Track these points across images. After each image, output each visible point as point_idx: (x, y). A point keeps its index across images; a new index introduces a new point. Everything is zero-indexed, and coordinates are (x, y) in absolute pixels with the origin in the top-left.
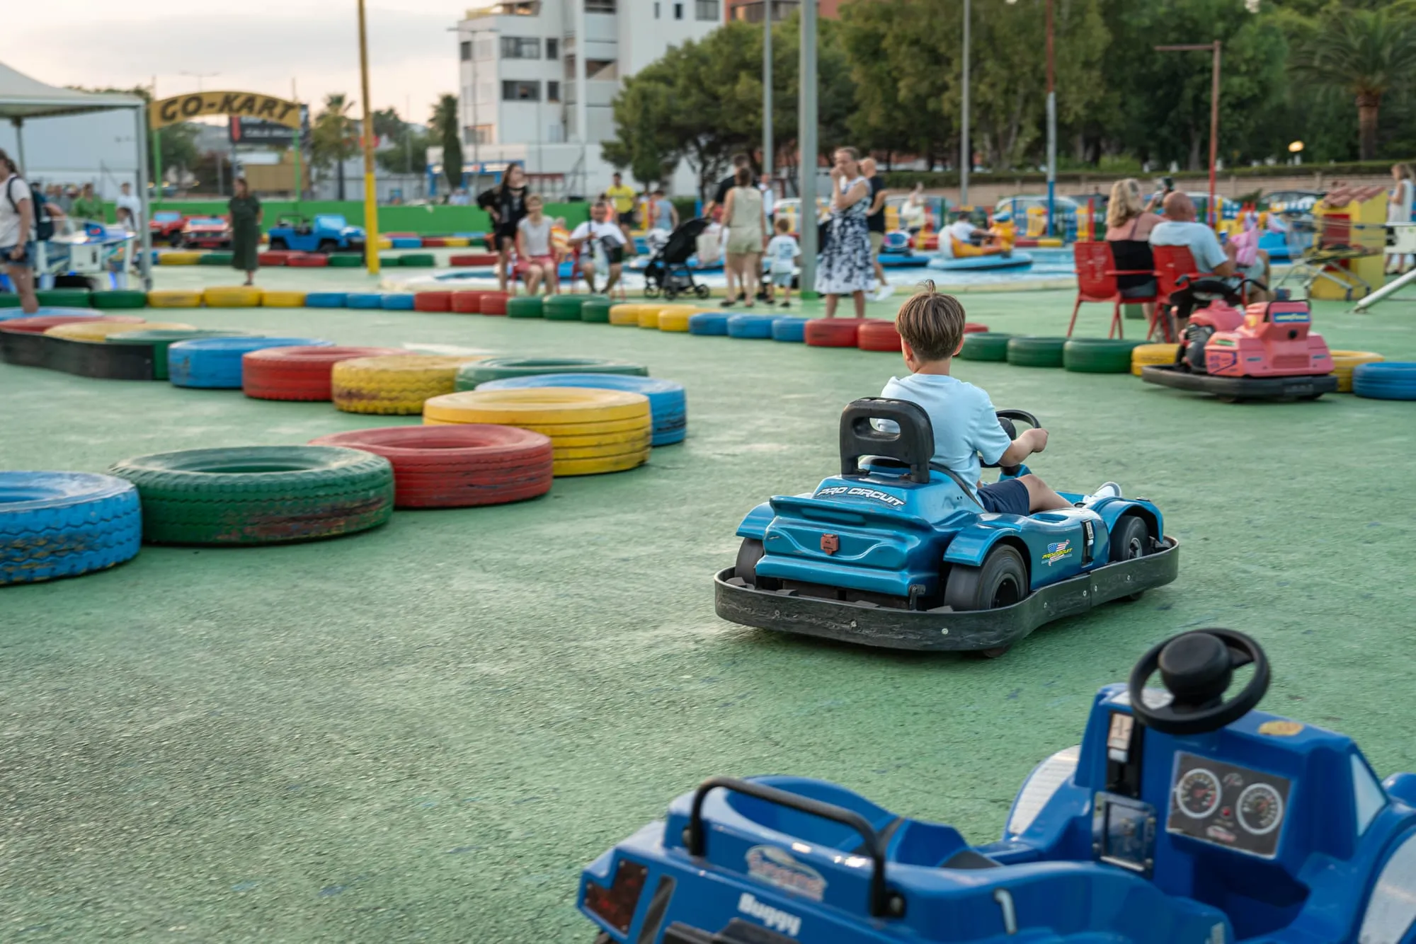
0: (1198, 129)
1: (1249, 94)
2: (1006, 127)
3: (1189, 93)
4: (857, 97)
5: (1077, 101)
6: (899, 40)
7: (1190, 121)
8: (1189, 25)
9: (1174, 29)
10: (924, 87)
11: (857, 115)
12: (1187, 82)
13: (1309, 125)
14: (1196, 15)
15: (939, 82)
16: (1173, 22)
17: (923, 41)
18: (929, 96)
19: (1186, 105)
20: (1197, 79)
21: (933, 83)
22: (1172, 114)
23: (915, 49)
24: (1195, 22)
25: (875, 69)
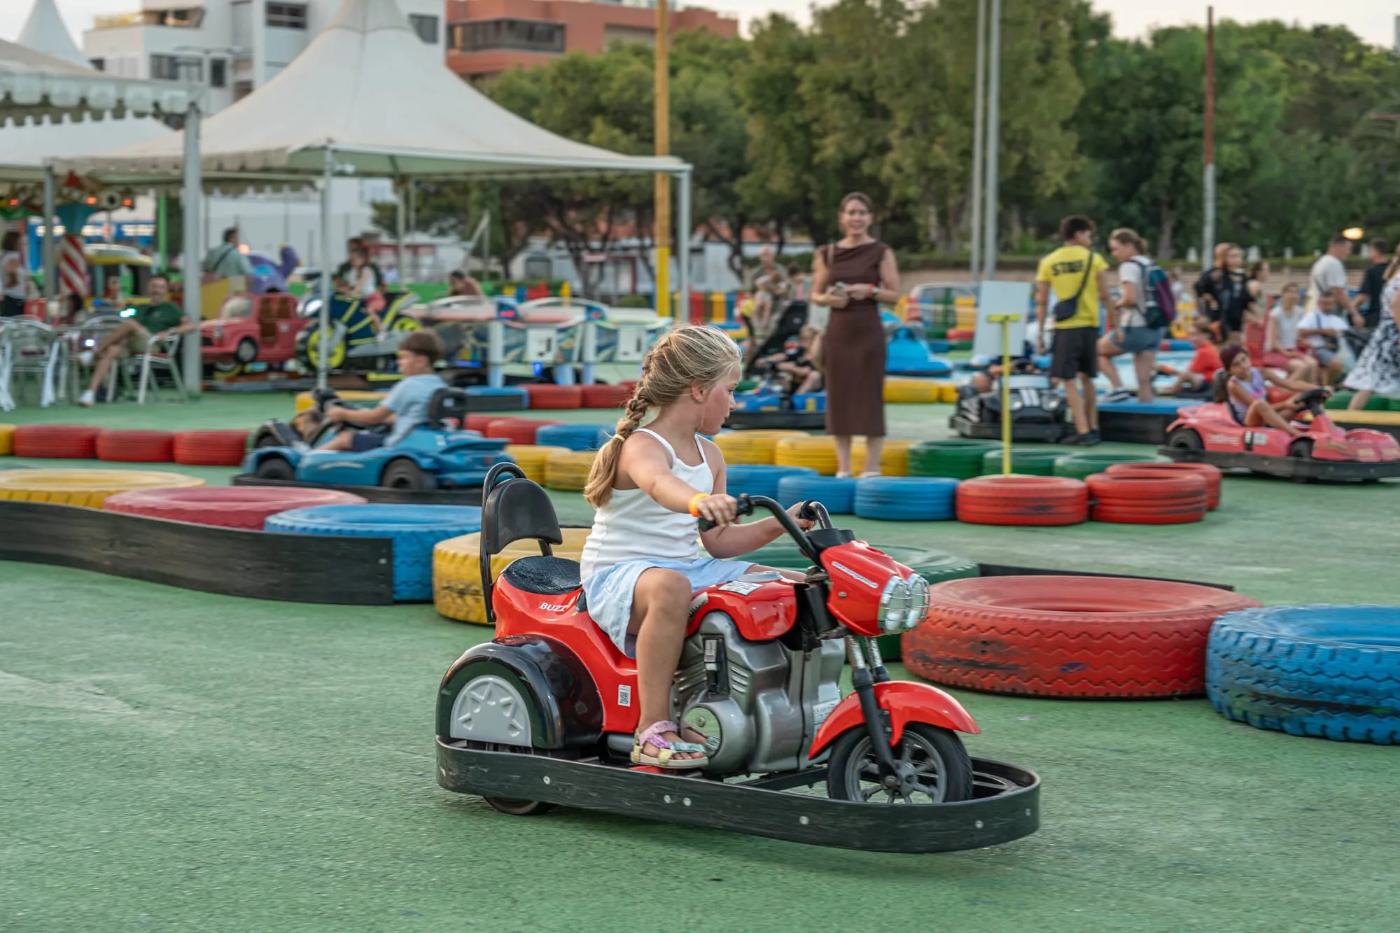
0: (1172, 205)
1: (1238, 165)
2: (959, 198)
3: (1168, 163)
4: (750, 153)
5: (1057, 169)
6: (821, 85)
7: (1164, 196)
8: (1168, 78)
9: (1148, 83)
10: (859, 146)
11: (749, 178)
12: (1165, 149)
13: (1301, 206)
14: (1178, 66)
15: (878, 140)
16: (1147, 74)
17: (855, 86)
18: (864, 156)
19: (1161, 180)
20: (1178, 145)
21: (869, 143)
22: (1144, 188)
23: (845, 98)
24: (1176, 75)
25: (783, 121)
